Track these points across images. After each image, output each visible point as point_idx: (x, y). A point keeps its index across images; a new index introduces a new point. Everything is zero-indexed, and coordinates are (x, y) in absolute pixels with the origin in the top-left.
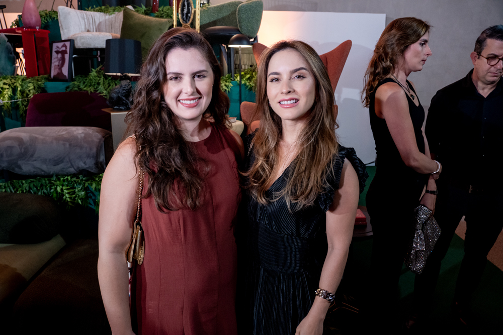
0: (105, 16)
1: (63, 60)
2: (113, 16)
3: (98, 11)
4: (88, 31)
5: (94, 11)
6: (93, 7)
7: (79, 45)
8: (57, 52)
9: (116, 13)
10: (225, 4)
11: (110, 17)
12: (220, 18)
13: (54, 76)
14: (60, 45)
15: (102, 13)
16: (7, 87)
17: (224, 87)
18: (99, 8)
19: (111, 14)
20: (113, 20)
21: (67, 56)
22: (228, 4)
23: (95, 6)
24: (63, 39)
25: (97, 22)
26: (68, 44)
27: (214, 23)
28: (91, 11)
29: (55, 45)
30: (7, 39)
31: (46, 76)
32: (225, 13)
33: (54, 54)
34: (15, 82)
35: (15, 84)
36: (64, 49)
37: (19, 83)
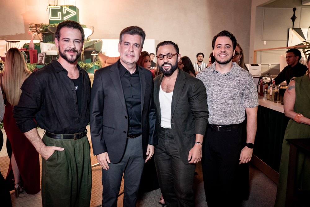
1: (42, 59)
4: (49, 50)
6: (49, 42)
7: (48, 54)
8: (40, 56)
12: (90, 45)
13: (39, 64)
14: (41, 54)
15: (53, 44)
18: (52, 42)
21: (44, 58)
24: (42, 52)
25: (51, 47)
26: (44, 54)
27: (88, 47)
29: (39, 55)
30: (25, 53)
31: (36, 63)
32: (92, 44)
33: (39, 57)
36: (43, 55)
37: (29, 66)
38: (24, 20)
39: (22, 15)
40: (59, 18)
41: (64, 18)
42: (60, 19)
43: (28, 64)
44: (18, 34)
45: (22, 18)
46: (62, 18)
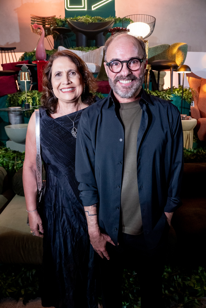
0: (83, 53)
2: (88, 53)
3: (76, 50)
5: (74, 49)
6: (72, 48)
9: (90, 51)
10: (158, 46)
11: (86, 53)
12: (156, 55)
15: (80, 51)
16: (30, 97)
17: (168, 98)
18: (77, 48)
19: (87, 52)
20: (88, 55)
22: (160, 46)
23: (74, 47)
28: (72, 49)
30: (27, 68)
32: (159, 52)
34: (34, 95)
35: (34, 96)
37: (36, 95)
38: (19, 19)
39: (15, 10)
40: (84, 8)
41: (93, 6)
42: (86, 9)
43: (34, 91)
44: (10, 43)
45: (15, 15)
46: (89, 7)
